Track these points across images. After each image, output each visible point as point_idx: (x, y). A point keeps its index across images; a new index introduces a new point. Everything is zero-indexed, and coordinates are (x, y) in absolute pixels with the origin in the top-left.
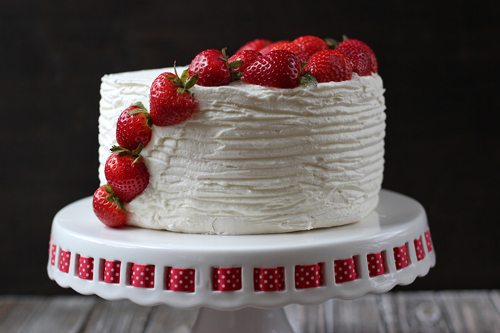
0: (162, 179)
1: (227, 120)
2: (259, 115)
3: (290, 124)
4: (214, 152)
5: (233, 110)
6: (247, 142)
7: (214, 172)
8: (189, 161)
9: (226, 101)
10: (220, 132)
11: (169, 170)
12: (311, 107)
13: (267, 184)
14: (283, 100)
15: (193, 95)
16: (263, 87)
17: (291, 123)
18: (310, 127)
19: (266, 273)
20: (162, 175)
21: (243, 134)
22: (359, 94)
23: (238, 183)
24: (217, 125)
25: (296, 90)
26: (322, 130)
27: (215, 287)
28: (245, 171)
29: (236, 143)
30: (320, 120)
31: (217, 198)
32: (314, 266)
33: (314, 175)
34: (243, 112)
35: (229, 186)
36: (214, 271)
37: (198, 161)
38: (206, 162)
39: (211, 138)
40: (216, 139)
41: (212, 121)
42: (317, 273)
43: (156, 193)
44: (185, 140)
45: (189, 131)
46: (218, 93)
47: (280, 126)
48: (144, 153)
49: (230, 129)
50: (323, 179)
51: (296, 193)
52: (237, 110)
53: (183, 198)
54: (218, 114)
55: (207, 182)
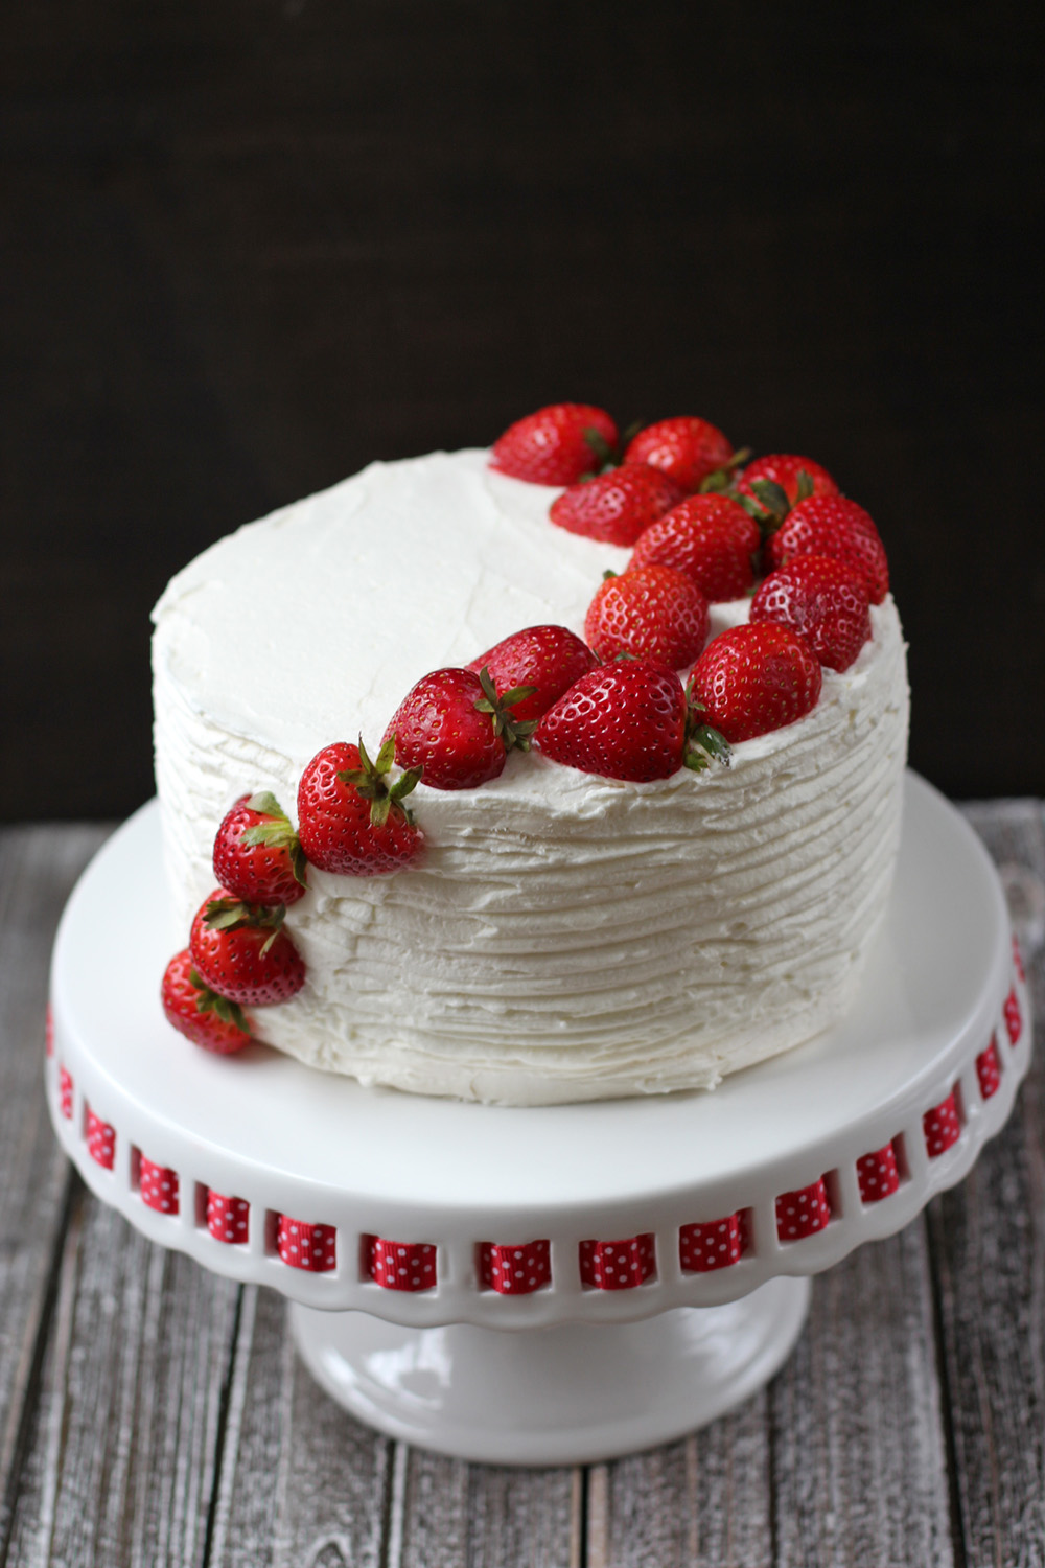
0: (337, 982)
1: (501, 873)
2: (582, 857)
3: (661, 866)
4: (470, 941)
5: (515, 848)
6: (554, 919)
7: (469, 983)
8: (405, 952)
9: (496, 827)
10: (486, 898)
11: (357, 967)
12: (714, 817)
13: (605, 1004)
14: (643, 810)
15: (410, 812)
16: (589, 777)
17: (664, 863)
18: (713, 864)
19: (609, 1251)
20: (337, 972)
21: (543, 903)
22: (838, 740)
23: (534, 1007)
24: (476, 882)
25: (677, 780)
26: (743, 863)
27: (486, 1281)
28: (549, 982)
29: (526, 922)
30: (736, 844)
31: (480, 1034)
32: (727, 1222)
33: (724, 964)
34: (540, 853)
35: (510, 1013)
36: (484, 1249)
37: (428, 953)
38: (450, 959)
39: (463, 910)
40: (472, 913)
41: (463, 874)
42: (733, 1234)
43: (325, 1007)
44: (394, 906)
45: (403, 890)
46: (475, 809)
47: (637, 873)
48: (291, 919)
49: (508, 892)
50: (746, 968)
51: (678, 1014)
52: (524, 850)
53: (394, 1028)
54: (477, 857)
55: (454, 1003)
